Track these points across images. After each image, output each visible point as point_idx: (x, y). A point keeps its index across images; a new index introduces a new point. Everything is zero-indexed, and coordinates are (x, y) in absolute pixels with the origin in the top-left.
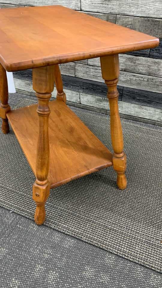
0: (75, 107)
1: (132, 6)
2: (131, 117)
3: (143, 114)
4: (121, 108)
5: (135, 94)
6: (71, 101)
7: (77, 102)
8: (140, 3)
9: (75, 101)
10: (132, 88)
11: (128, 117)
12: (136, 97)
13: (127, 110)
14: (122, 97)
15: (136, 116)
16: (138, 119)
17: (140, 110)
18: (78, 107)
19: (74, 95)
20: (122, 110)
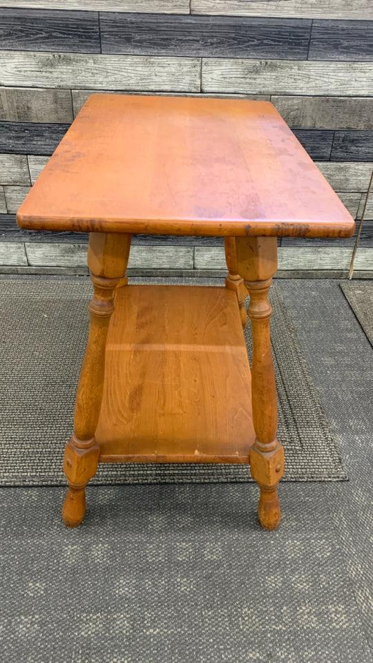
0: (18, 274)
1: (97, 74)
2: (137, 272)
3: (158, 261)
6: (8, 264)
7: (22, 264)
8: (110, 67)
9: (16, 263)
11: (133, 272)
15: (145, 267)
18: (24, 272)
19: (12, 250)
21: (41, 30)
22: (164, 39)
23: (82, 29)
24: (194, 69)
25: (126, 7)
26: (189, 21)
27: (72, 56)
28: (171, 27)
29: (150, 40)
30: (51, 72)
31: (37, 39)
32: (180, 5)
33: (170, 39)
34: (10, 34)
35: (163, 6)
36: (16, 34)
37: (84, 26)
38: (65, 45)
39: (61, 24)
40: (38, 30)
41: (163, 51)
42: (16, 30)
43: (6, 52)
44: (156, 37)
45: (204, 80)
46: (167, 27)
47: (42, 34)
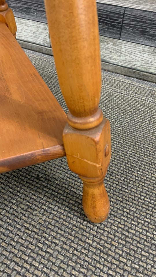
4: (119, 54)
5: (146, 23)
10: (142, 10)
12: (148, 29)
13: (129, 58)
14: (121, 32)
16: (148, 76)
17: (152, 57)
20: (120, 58)
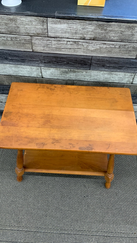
21: (64, 61)
22: (120, 66)
23: (83, 61)
24: (131, 76)
25: (106, 55)
26: (134, 61)
27: (76, 70)
28: (125, 62)
29: (113, 66)
30: (66, 75)
31: (62, 64)
32: (132, 55)
33: (123, 67)
34: (50, 62)
35: (123, 55)
36: (52, 62)
37: (84, 61)
38: (74, 67)
39: (74, 59)
40: (63, 61)
41: (119, 70)
42: (53, 61)
43: (47, 68)
44: (117, 65)
45: (134, 80)
46: (123, 62)
47: (64, 63)
